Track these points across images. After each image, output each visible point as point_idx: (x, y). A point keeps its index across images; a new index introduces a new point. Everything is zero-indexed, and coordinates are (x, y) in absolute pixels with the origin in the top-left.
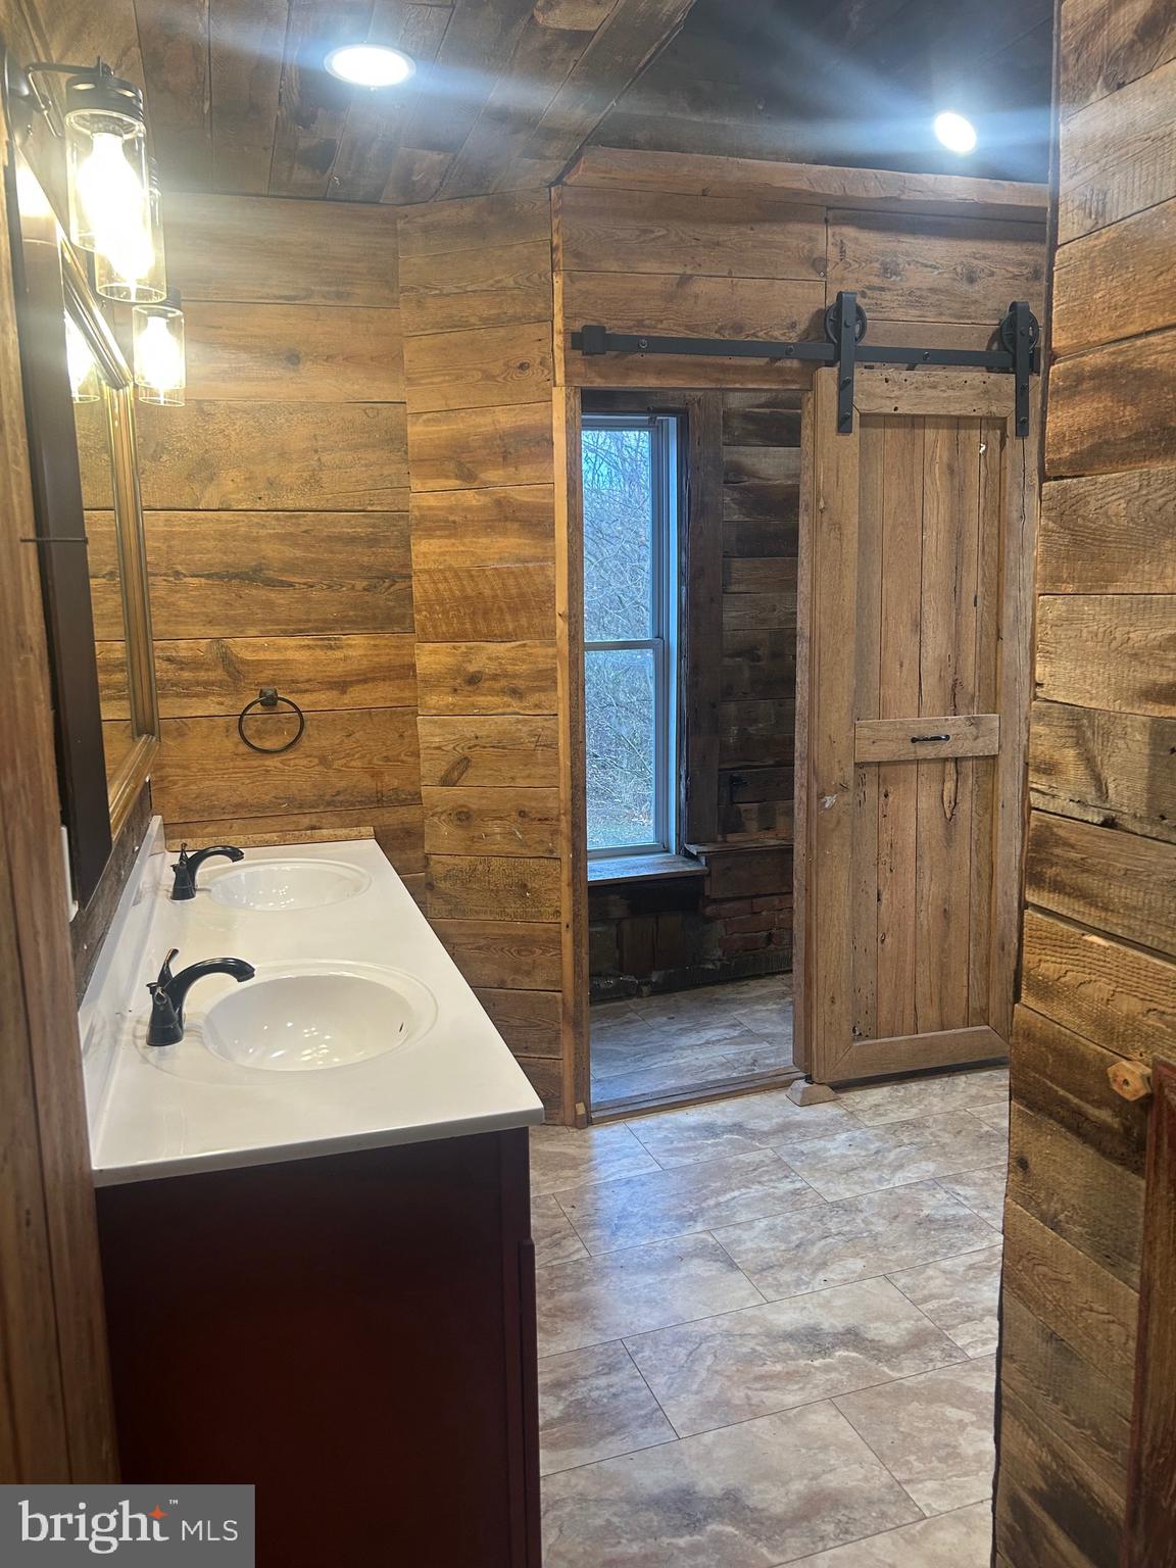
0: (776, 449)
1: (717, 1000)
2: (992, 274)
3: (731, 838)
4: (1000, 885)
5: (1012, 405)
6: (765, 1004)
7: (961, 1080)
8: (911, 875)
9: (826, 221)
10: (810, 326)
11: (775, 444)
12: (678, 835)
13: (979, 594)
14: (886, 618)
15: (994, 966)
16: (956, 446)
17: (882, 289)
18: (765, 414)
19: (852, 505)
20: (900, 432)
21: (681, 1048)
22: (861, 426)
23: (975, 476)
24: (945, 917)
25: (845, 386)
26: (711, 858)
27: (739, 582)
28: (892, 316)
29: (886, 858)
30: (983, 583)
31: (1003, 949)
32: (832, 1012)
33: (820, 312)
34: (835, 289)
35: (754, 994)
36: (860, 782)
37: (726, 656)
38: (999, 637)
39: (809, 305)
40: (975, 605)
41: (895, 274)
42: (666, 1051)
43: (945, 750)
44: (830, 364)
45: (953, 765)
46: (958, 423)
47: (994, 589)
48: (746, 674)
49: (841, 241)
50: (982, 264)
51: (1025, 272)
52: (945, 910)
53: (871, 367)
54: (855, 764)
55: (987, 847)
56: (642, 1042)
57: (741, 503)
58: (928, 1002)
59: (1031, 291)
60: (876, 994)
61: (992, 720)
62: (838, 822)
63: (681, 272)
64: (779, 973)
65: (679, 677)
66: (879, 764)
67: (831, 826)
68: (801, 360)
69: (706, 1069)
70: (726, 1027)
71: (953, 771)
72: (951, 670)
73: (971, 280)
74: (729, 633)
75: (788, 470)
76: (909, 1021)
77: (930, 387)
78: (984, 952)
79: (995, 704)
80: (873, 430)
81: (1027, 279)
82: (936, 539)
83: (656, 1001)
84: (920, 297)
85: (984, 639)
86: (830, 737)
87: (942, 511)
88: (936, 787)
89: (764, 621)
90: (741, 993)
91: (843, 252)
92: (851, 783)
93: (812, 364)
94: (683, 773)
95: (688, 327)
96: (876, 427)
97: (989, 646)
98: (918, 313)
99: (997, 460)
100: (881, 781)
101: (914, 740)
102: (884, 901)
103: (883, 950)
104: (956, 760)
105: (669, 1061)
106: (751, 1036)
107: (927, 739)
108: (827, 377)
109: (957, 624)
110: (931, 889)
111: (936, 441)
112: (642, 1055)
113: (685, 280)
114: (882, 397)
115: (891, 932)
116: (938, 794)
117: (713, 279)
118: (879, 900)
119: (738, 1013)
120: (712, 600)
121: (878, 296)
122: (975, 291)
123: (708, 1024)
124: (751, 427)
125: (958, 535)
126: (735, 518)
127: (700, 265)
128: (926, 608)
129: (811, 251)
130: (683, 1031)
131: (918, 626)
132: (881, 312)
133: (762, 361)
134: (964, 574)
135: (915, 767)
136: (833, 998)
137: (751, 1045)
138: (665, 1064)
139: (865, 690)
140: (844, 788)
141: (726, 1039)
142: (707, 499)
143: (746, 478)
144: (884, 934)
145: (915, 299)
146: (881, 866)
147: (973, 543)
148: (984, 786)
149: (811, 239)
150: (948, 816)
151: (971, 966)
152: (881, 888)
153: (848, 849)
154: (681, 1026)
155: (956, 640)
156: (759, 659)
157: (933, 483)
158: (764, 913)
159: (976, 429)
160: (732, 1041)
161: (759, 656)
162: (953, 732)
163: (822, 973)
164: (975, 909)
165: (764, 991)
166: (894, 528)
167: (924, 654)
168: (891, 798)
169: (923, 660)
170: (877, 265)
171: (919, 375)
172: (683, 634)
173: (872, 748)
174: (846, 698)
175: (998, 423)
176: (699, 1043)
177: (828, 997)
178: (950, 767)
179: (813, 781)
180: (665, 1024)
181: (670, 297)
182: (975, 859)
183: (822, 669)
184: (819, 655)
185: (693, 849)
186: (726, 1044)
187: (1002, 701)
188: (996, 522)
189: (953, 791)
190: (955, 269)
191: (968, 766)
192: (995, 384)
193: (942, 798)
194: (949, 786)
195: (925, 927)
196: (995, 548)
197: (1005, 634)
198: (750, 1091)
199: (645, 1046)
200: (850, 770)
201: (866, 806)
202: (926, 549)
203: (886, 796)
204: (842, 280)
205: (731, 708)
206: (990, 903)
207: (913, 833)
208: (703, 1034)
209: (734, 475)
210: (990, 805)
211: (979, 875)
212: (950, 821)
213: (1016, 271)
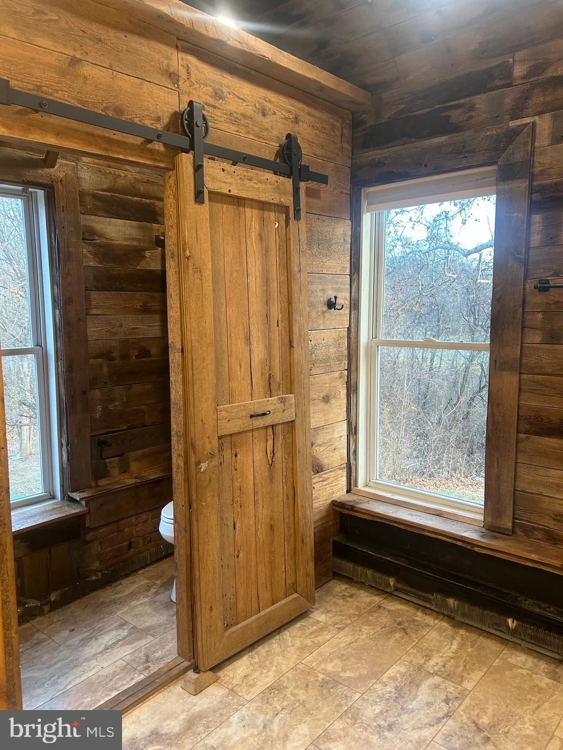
0: (115, 220)
1: (103, 603)
2: (274, 114)
3: (101, 482)
4: (299, 502)
5: (292, 199)
6: (138, 599)
7: (287, 634)
8: (252, 507)
9: (177, 47)
10: (169, 122)
11: (115, 217)
12: (62, 486)
13: (279, 319)
14: (230, 335)
15: (298, 554)
16: (262, 220)
17: (214, 107)
18: (107, 196)
19: (208, 256)
20: (232, 208)
21: (87, 660)
22: (209, 200)
23: (273, 241)
24: (272, 530)
25: (198, 168)
26: (88, 500)
27: (97, 308)
28: (222, 128)
29: (238, 499)
30: (281, 312)
31: (303, 542)
32: (211, 617)
33: (175, 113)
34: (186, 100)
35: (128, 592)
36: (221, 448)
37: (90, 358)
38: (291, 346)
39: (168, 106)
40: (278, 326)
41: (221, 99)
42: (75, 666)
43: (268, 420)
44: (187, 152)
45: (271, 428)
46: (263, 206)
47: (287, 316)
48: (105, 370)
49: (187, 65)
50: (269, 105)
51: (291, 117)
52: (271, 525)
53: (214, 159)
54: (219, 437)
55: (291, 479)
56: (53, 662)
57: (95, 255)
58: (265, 589)
59: (294, 129)
60: (236, 594)
61: (291, 398)
62: (210, 480)
63: (71, 54)
64: (140, 569)
65: (57, 374)
66: (231, 435)
67: (205, 484)
68: (165, 145)
69: (113, 676)
70: (117, 628)
71: (271, 433)
72: (267, 368)
73: (264, 115)
74: (91, 342)
75: (124, 235)
76: (255, 606)
77: (248, 179)
78: (292, 546)
79: (291, 387)
80: (215, 204)
81: (292, 121)
82: (255, 282)
83: (57, 616)
84: (237, 118)
85: (283, 347)
86: (202, 421)
87: (257, 264)
88: (263, 445)
89: (116, 334)
90: (118, 593)
91: (189, 73)
92: (217, 451)
93: (174, 150)
94: (64, 442)
95: (79, 101)
96: (217, 203)
97: (286, 351)
98: (236, 129)
99: (284, 234)
100: (233, 446)
101: (252, 416)
102: (238, 528)
103: (238, 562)
104: (273, 426)
105: (80, 677)
106: (138, 633)
107: (258, 415)
108: (186, 161)
109: (269, 339)
110: (263, 513)
111: (252, 217)
112: (56, 676)
113: (74, 62)
114: (221, 181)
115: (242, 548)
116: (265, 449)
117: (97, 67)
118: (234, 528)
119: (122, 613)
120: (79, 320)
121: (212, 111)
122: (266, 122)
123: (101, 629)
124: (98, 204)
125: (266, 281)
126: (91, 264)
127: (87, 54)
128: (252, 328)
129: (168, 66)
130: (85, 642)
131: (248, 340)
132: (214, 123)
133: (139, 141)
134: (271, 306)
135: (251, 433)
136: (211, 607)
137: (140, 642)
138: (78, 681)
139: (221, 385)
140: (212, 455)
141: (120, 640)
142: (71, 249)
143: (97, 238)
144: (239, 551)
145: (234, 119)
146: (235, 505)
147: (274, 286)
148: (288, 440)
149: (167, 58)
150: (270, 463)
151: (286, 558)
152: (236, 520)
153: (216, 498)
154: (81, 637)
155: (269, 348)
156: (113, 359)
157: (252, 244)
158: (126, 530)
159: (272, 212)
160: (125, 641)
161: (113, 357)
162: (272, 408)
163: (203, 592)
164: (287, 520)
165: (134, 587)
166: (231, 274)
167: (253, 359)
168: (239, 457)
169: (252, 363)
170: (210, 89)
171: (240, 169)
172: (59, 343)
173: (228, 425)
174: (211, 392)
175: (283, 209)
176: (101, 649)
177: (208, 608)
178: (270, 430)
179: (192, 454)
180: (67, 639)
181: (63, 73)
182: (285, 488)
183: (195, 372)
184: (192, 363)
185: (76, 496)
186: (121, 646)
187: (296, 386)
188: (286, 274)
189: (272, 446)
190: (255, 105)
191: (279, 429)
192: (283, 184)
193: (267, 452)
194: (270, 442)
195: (261, 540)
196: (286, 290)
197: (295, 344)
198: (154, 691)
199: (57, 666)
200: (215, 442)
201: (225, 465)
202: (250, 289)
203: (236, 456)
204: (189, 94)
205: (97, 394)
206: (294, 514)
207: (252, 478)
208: (101, 640)
209: (89, 234)
210: (291, 451)
211: (288, 498)
212: (271, 465)
213: (287, 115)
